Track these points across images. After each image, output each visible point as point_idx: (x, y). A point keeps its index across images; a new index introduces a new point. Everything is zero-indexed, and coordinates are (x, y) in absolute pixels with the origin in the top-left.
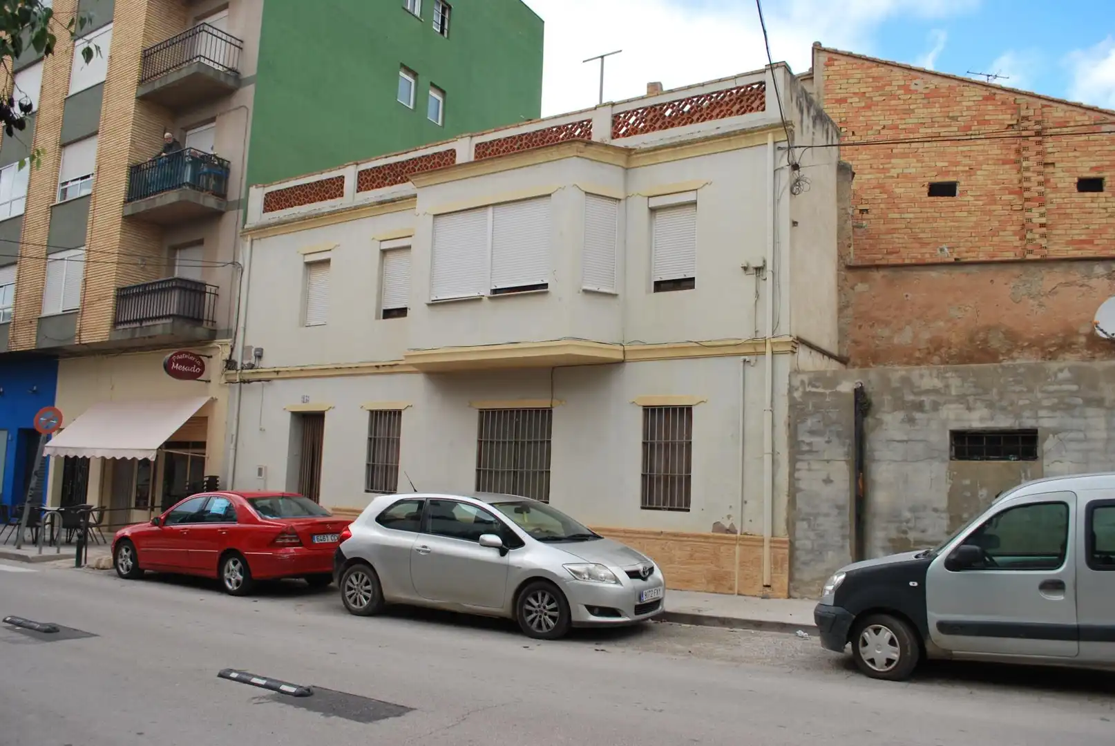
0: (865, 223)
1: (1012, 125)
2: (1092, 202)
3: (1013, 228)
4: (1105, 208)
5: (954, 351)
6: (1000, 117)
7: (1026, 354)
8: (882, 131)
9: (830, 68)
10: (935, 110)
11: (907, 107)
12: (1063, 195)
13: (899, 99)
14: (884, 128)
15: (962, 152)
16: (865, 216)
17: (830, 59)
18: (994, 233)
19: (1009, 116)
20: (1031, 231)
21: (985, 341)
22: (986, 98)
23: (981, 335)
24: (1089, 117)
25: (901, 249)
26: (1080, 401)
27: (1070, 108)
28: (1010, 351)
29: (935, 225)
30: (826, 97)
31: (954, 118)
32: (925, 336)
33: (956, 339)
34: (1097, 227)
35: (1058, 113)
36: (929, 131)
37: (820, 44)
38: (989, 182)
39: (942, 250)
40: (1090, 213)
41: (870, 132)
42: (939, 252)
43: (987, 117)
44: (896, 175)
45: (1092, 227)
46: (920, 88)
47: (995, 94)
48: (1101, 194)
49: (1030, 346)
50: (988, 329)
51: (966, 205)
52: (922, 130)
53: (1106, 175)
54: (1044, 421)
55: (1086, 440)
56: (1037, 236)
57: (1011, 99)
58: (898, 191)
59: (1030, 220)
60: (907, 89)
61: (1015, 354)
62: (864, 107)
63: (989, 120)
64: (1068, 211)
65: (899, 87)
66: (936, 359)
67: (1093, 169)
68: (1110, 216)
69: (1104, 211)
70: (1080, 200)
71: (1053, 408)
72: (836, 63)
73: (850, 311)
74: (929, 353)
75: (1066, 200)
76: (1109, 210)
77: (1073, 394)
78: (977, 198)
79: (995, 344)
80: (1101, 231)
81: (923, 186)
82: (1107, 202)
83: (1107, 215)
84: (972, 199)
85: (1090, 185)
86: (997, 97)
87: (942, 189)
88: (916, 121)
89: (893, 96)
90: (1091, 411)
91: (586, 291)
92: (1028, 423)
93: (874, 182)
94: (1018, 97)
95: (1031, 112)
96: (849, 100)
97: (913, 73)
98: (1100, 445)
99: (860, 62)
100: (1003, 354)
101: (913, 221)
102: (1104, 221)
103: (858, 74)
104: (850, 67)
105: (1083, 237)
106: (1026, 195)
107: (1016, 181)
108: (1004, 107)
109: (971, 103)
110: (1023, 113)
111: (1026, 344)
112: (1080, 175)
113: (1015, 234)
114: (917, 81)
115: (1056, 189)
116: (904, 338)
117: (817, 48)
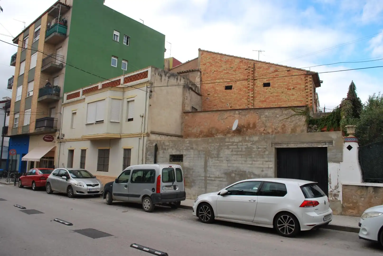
0: (209, 98)
1: (247, 69)
2: (267, 90)
3: (246, 98)
4: (270, 91)
5: (205, 134)
6: (244, 67)
7: (220, 134)
8: (214, 72)
9: (202, 55)
10: (227, 66)
11: (221, 65)
12: (259, 88)
13: (219, 63)
14: (215, 71)
15: (234, 77)
16: (209, 96)
17: (203, 53)
18: (241, 99)
19: (246, 67)
20: (249, 99)
21: (211, 131)
22: (240, 62)
23: (211, 130)
24: (267, 66)
25: (217, 105)
26: (189, 148)
27: (262, 63)
28: (216, 134)
29: (226, 97)
30: (201, 63)
31: (232, 68)
32: (199, 130)
33: (206, 130)
34: (267, 97)
35: (259, 65)
36: (226, 71)
37: (200, 49)
38: (240, 85)
39: (227, 104)
40: (266, 93)
41: (211, 73)
42: (226, 105)
43: (241, 67)
44: (217, 84)
45: (266, 97)
46: (224, 60)
47: (243, 60)
48: (269, 87)
49: (221, 132)
50: (213, 128)
51: (234, 92)
52: (224, 72)
53: (271, 82)
54: (184, 153)
55: (190, 157)
56: (251, 100)
57: (247, 61)
58: (217, 88)
59: (249, 96)
60: (221, 61)
61: (218, 135)
62: (210, 66)
63: (241, 68)
64: (260, 93)
65: (219, 60)
66: (201, 136)
67: (267, 80)
68: (271, 94)
69: (269, 92)
70: (264, 89)
71: (186, 150)
72: (204, 54)
73: (184, 124)
74: (200, 134)
75: (259, 90)
76: (271, 92)
77: (189, 146)
78: (237, 90)
79: (214, 132)
80: (268, 98)
81: (224, 87)
82: (270, 89)
83: (270, 93)
84: (236, 90)
85: (267, 85)
86: (243, 61)
87: (229, 88)
88: (223, 69)
89: (217, 62)
90: (191, 150)
91: (111, 122)
92: (181, 153)
93: (211, 86)
94: (249, 61)
95: (251, 65)
96: (207, 64)
97: (223, 56)
98: (192, 158)
99: (209, 53)
100: (215, 135)
101: (220, 97)
102: (269, 95)
103: (209, 57)
104: (207, 55)
105: (264, 100)
106: (249, 88)
107: (247, 85)
108: (245, 64)
109: (237, 63)
110: (249, 66)
111: (220, 132)
112: (264, 82)
113: (246, 99)
114: (224, 58)
115: (257, 87)
116: (194, 131)
117: (200, 50)
